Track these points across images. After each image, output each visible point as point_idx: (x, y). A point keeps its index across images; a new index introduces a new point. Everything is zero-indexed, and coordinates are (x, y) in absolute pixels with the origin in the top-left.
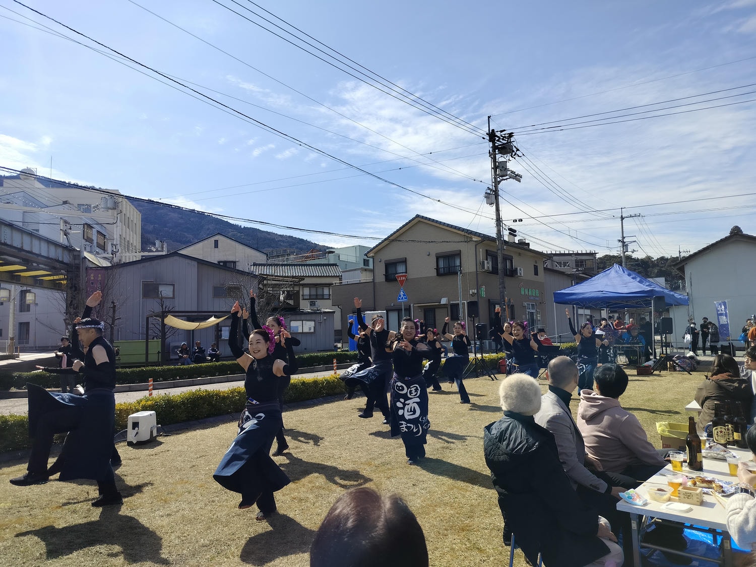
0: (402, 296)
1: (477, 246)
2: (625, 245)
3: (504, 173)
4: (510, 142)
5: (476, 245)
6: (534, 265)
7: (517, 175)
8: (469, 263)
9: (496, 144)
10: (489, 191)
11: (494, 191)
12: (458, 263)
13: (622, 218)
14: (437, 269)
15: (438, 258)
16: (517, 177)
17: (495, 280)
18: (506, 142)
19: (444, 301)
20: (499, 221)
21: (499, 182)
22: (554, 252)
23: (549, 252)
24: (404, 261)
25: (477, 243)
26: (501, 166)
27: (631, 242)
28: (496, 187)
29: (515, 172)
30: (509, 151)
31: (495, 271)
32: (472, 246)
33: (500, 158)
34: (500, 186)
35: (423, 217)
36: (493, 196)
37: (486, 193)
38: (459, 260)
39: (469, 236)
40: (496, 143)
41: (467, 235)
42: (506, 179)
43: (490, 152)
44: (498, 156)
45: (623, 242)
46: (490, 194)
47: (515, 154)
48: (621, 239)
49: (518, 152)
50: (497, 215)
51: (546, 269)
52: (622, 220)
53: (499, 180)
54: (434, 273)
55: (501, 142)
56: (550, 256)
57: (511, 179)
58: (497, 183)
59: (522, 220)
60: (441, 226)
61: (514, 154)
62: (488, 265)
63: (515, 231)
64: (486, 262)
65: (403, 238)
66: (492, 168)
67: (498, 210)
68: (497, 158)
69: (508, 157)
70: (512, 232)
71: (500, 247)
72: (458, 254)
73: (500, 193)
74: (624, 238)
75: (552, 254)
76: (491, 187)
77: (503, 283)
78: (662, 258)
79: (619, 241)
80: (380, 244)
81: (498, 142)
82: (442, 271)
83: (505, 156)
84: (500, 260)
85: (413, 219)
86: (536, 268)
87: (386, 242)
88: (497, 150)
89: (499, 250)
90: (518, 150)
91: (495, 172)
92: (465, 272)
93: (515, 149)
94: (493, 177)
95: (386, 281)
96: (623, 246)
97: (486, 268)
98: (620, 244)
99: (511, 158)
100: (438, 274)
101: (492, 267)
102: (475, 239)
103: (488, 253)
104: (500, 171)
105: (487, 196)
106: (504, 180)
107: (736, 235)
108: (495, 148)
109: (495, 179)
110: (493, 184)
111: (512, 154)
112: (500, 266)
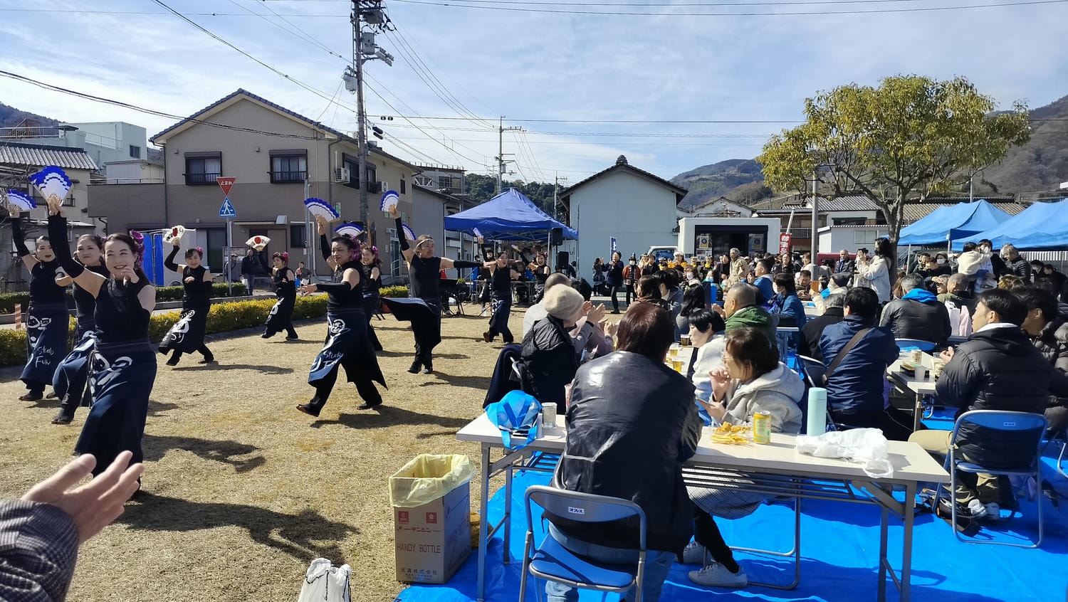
0: (227, 208)
1: (331, 147)
2: (502, 165)
3: (369, 49)
4: (380, 8)
5: (329, 145)
6: (401, 180)
7: (388, 56)
8: (319, 168)
9: (361, 7)
10: (349, 72)
11: (355, 73)
12: (302, 166)
13: (501, 130)
14: (272, 173)
15: (272, 157)
16: (387, 58)
17: (355, 196)
18: (373, 6)
19: (281, 220)
20: (361, 114)
21: (363, 61)
22: (424, 165)
23: (418, 165)
24: (218, 157)
25: (332, 142)
26: (366, 38)
27: (510, 162)
28: (358, 66)
29: (385, 51)
30: (378, 19)
31: (354, 183)
32: (323, 146)
33: (365, 27)
34: (364, 67)
35: (249, 94)
36: (355, 79)
37: (346, 74)
38: (305, 162)
39: (321, 131)
40: (360, 5)
41: (317, 129)
42: (373, 59)
43: (351, 17)
44: (362, 24)
45: (501, 161)
46: (350, 76)
47: (385, 25)
48: (498, 156)
49: (389, 24)
50: (359, 108)
51: (414, 187)
52: (501, 132)
53: (362, 58)
54: (267, 179)
55: (367, 5)
56: (420, 169)
57: (379, 60)
58: (360, 62)
59: (392, 119)
60: (278, 111)
61: (383, 25)
62: (346, 175)
63: (381, 132)
64: (342, 169)
65: (218, 121)
66: (354, 40)
67: (360, 100)
68: (361, 27)
69: (375, 27)
70: (378, 132)
71: (362, 152)
72: (304, 155)
73: (364, 77)
74: (501, 155)
75: (421, 167)
76: (352, 67)
77: (364, 201)
78: (534, 185)
79: (497, 158)
80: (176, 126)
81: (363, 5)
82: (278, 176)
83: (372, 25)
84: (361, 169)
85: (233, 95)
86: (403, 184)
87: (190, 124)
88: (361, 16)
89: (361, 155)
90: (389, 20)
91: (358, 46)
92: (315, 180)
93: (385, 20)
94: (355, 52)
95: (186, 184)
96: (500, 166)
97: (343, 178)
98: (498, 162)
99: (379, 31)
100: (273, 181)
101: (351, 178)
102: (328, 136)
103: (345, 158)
104: (364, 45)
105: (347, 78)
106: (370, 59)
107: (622, 165)
108: (358, 11)
109: (358, 56)
110: (355, 63)
111: (381, 25)
112: (361, 177)
